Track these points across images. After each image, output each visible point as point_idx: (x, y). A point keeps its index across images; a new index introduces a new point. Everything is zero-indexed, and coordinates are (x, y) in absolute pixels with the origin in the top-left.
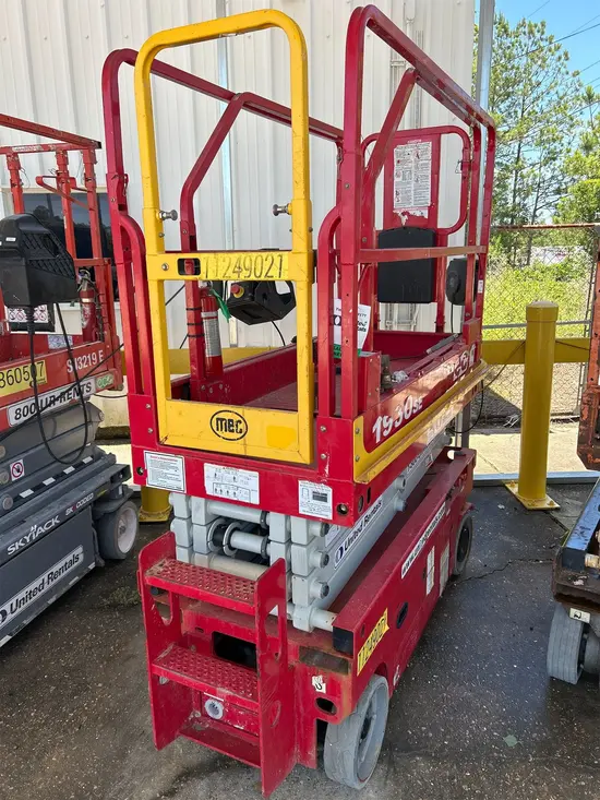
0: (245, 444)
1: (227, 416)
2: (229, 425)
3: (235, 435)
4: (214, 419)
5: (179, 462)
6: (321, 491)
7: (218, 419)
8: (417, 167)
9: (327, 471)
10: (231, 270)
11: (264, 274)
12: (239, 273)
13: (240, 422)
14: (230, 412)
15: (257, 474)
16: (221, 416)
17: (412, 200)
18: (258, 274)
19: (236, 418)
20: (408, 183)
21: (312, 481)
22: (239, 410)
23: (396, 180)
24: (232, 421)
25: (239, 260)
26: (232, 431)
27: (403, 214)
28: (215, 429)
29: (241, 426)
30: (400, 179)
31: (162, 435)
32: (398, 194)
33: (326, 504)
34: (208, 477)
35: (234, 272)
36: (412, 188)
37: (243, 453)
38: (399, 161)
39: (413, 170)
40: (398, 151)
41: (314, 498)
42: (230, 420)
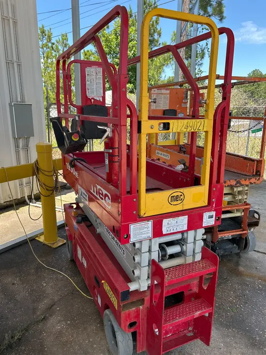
0: (183, 205)
1: (175, 194)
3: (179, 202)
4: (170, 197)
5: (150, 223)
6: (211, 214)
7: (171, 197)
9: (214, 206)
10: (184, 127)
12: (187, 128)
13: (181, 195)
14: (176, 192)
15: (187, 216)
16: (173, 195)
17: (95, 93)
18: (195, 129)
19: (180, 194)
20: (93, 85)
21: (209, 211)
22: (181, 190)
23: (87, 83)
24: (178, 196)
25: (188, 123)
26: (178, 200)
28: (170, 202)
29: (181, 197)
30: (89, 83)
31: (142, 214)
32: (88, 89)
33: (212, 219)
34: (165, 226)
35: (185, 128)
36: (95, 88)
37: (182, 209)
38: (88, 75)
39: (95, 79)
40: (88, 70)
41: (209, 218)
42: (177, 196)
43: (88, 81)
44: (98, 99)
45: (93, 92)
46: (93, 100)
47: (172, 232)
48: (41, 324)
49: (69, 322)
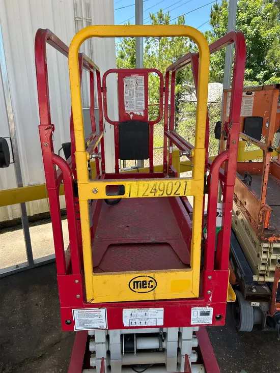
0: (155, 293)
1: (142, 279)
2: (144, 284)
3: (148, 289)
4: (132, 282)
5: (103, 312)
6: (205, 311)
7: (134, 282)
8: (137, 89)
9: (210, 299)
10: (149, 191)
11: (173, 192)
12: (155, 193)
13: (151, 281)
14: (143, 276)
15: (163, 308)
16: (137, 280)
17: (135, 107)
18: (169, 193)
19: (148, 279)
20: (132, 97)
21: (200, 306)
22: (150, 274)
23: (125, 95)
24: (146, 281)
25: (155, 185)
26: (146, 287)
27: (131, 113)
28: (132, 288)
29: (151, 284)
30: (128, 95)
31: (89, 298)
32: (127, 103)
33: (208, 316)
34: (126, 317)
35: (151, 192)
36: (135, 100)
37: (153, 299)
38: (126, 85)
39: (135, 90)
40: (126, 80)
41: (201, 315)
42: (143, 282)
43: (126, 93)
44: (138, 114)
45: (133, 105)
46: (131, 116)
47: (138, 325)
48: (36, 362)
49: (61, 370)
